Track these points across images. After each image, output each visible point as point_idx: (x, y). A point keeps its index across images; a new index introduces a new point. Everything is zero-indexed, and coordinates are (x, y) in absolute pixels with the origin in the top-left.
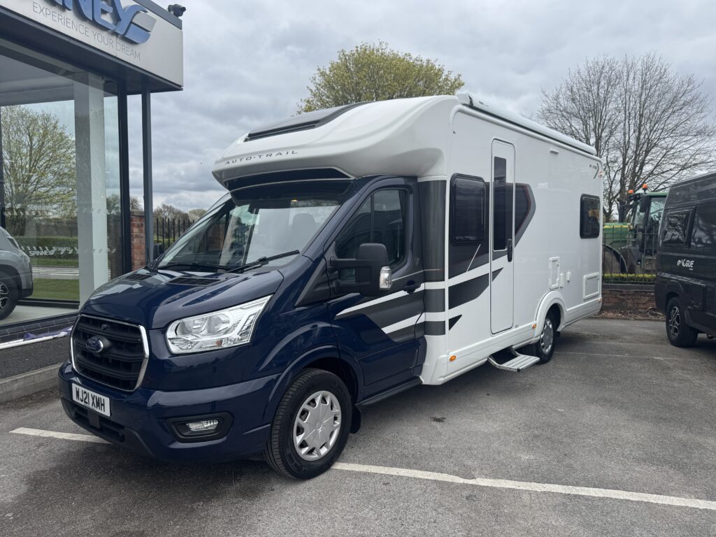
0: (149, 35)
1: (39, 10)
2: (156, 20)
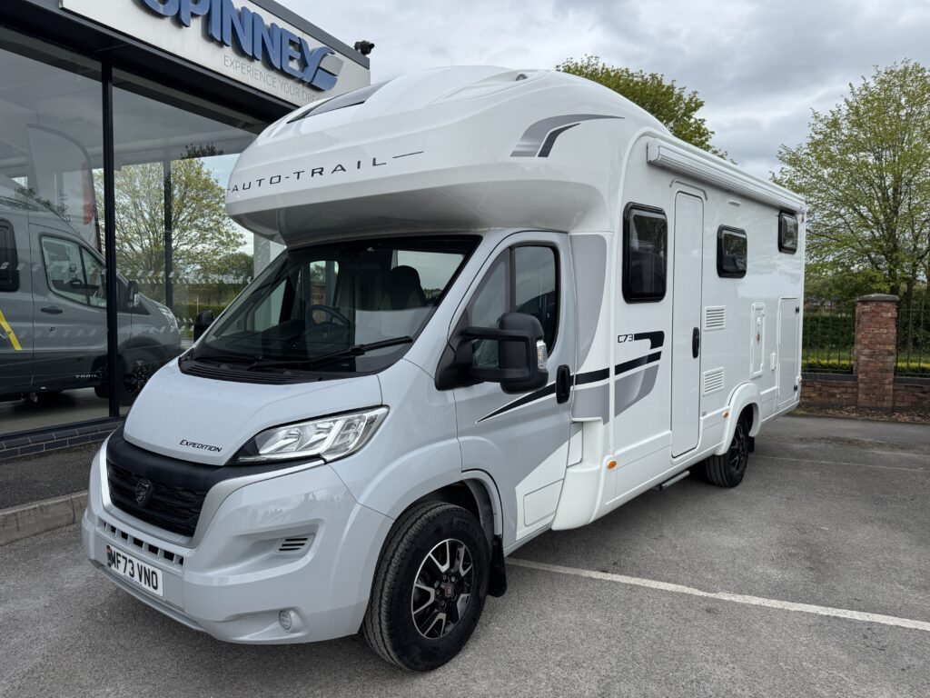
0: (336, 80)
1: (228, 63)
2: (342, 62)
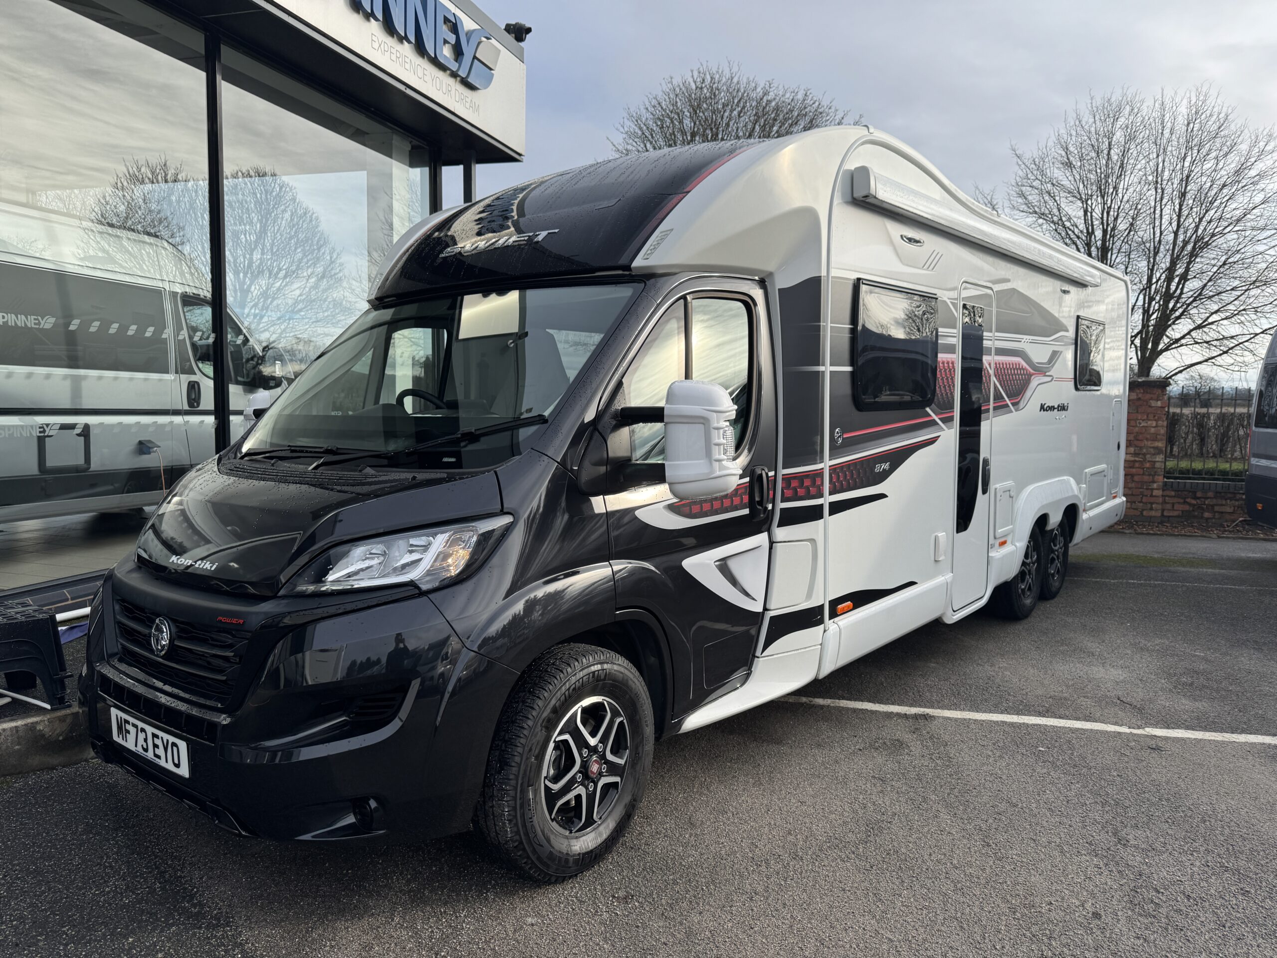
0: (493, 75)
1: (376, 45)
2: (500, 51)
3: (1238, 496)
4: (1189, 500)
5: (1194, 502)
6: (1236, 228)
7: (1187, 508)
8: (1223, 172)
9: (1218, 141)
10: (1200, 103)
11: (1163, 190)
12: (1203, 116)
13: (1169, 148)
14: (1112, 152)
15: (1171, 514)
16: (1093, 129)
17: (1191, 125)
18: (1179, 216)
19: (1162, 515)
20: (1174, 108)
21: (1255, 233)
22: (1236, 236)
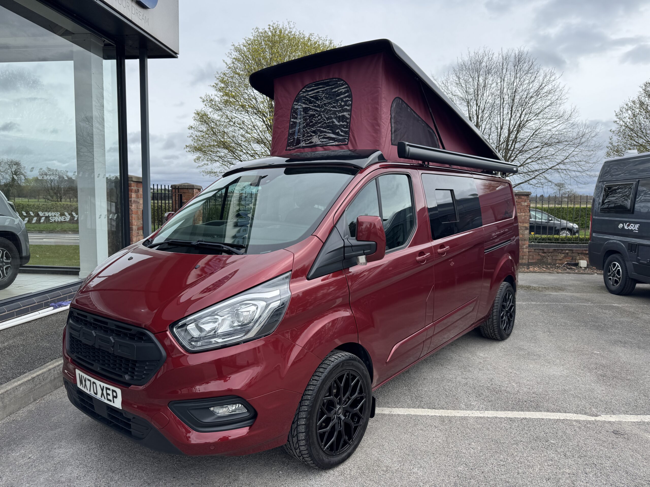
3: (564, 252)
4: (540, 254)
5: (543, 254)
6: (537, 118)
7: (540, 258)
8: (532, 90)
9: (529, 75)
10: (520, 57)
11: (503, 99)
12: (521, 63)
13: (506, 79)
14: (480, 79)
15: (532, 261)
16: (470, 67)
17: (516, 67)
18: (511, 111)
19: (528, 262)
20: (507, 59)
21: (547, 120)
22: (538, 122)
